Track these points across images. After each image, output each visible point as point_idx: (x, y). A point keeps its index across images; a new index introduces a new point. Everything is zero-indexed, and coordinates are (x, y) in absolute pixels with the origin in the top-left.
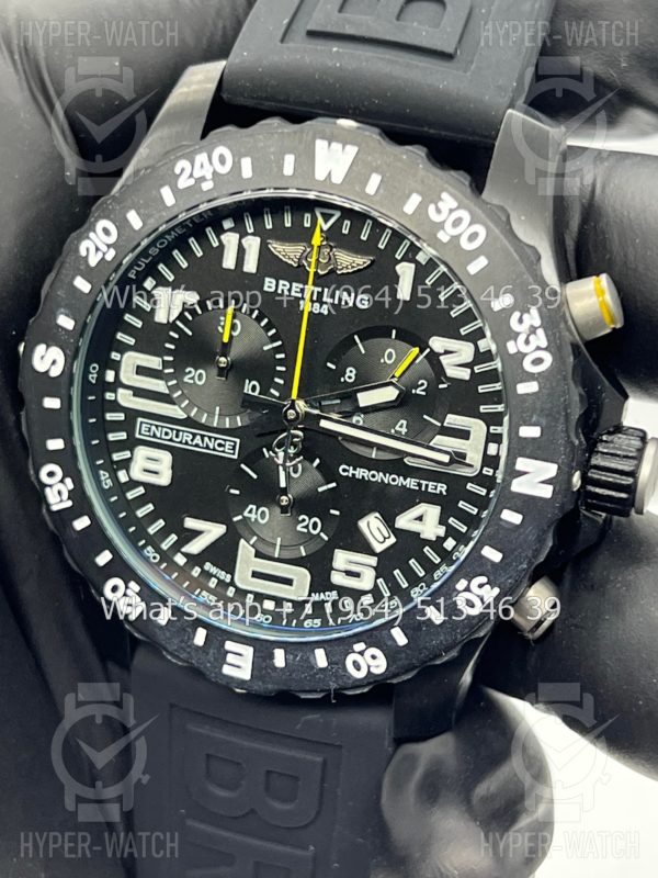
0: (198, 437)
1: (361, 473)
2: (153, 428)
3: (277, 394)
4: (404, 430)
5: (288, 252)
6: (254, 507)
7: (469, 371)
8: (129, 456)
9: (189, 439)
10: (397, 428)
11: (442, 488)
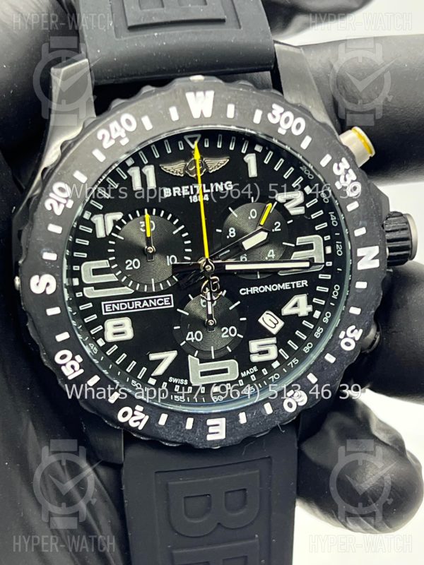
0: (145, 301)
1: (254, 290)
2: (114, 305)
3: (189, 259)
4: (273, 256)
5: (176, 168)
6: (192, 333)
7: (303, 208)
8: (102, 328)
9: (139, 305)
10: (269, 256)
11: (305, 283)
